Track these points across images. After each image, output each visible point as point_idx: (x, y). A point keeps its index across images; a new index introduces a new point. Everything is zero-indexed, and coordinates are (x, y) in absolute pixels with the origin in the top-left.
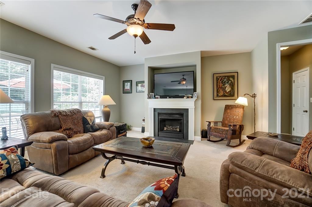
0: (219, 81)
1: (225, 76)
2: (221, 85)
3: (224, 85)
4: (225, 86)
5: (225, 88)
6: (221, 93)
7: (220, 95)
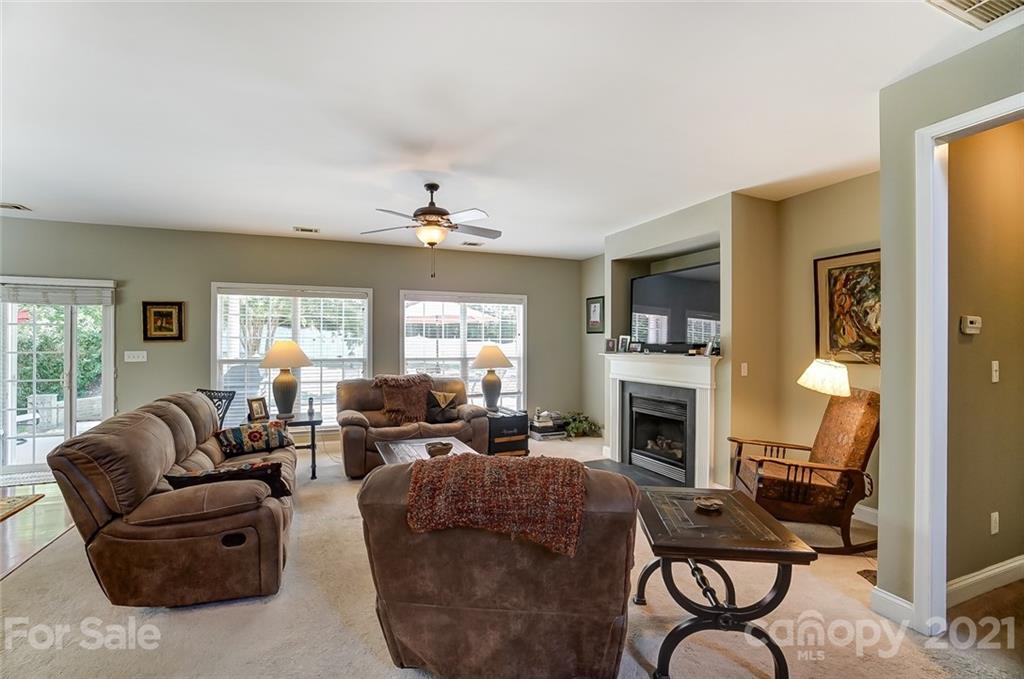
0: (838, 287)
1: (863, 266)
2: (848, 302)
3: (859, 303)
4: (866, 304)
5: (866, 313)
6: (850, 335)
7: (846, 344)
